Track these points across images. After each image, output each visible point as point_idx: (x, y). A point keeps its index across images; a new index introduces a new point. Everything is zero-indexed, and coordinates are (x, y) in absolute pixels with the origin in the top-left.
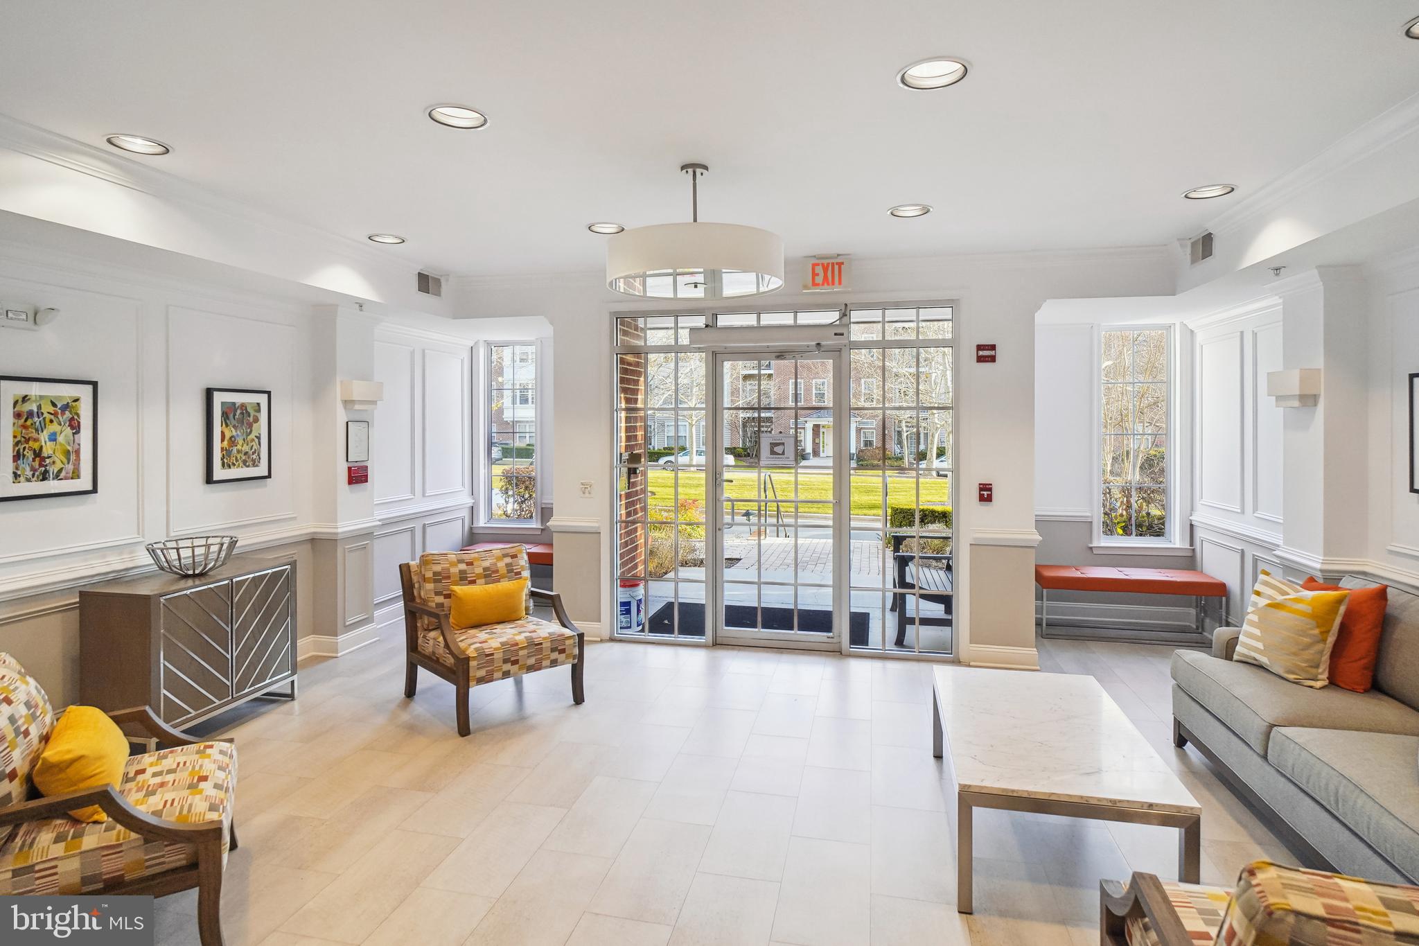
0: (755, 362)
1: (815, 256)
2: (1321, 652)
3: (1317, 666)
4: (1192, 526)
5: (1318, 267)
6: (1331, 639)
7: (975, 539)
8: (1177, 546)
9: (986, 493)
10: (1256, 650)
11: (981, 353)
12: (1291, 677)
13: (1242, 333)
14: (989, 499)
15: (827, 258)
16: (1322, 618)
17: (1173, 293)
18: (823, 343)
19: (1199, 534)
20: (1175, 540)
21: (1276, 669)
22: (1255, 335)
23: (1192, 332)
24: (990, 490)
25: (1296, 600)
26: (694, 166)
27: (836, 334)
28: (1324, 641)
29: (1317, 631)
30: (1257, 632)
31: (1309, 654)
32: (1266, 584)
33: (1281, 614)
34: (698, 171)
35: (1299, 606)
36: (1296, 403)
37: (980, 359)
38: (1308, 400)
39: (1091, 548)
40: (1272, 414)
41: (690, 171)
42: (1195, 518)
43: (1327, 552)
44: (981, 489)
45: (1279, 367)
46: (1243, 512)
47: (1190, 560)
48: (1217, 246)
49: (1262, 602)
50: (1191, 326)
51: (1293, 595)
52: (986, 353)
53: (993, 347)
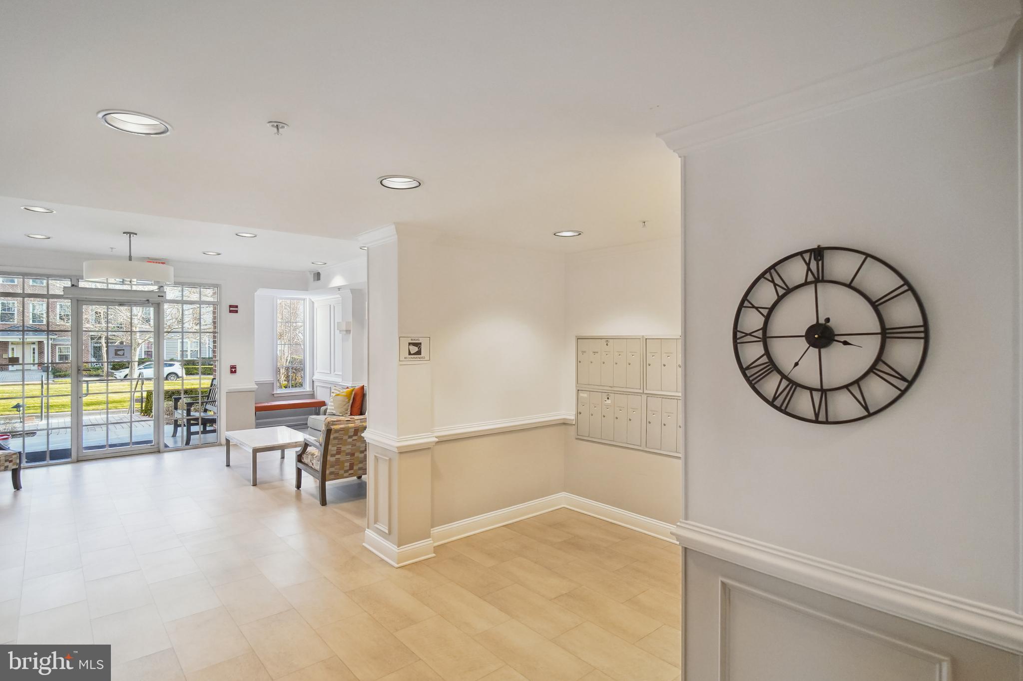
0: (104, 307)
1: (149, 258)
2: (348, 406)
3: (347, 410)
4: (313, 381)
5: (351, 289)
6: (351, 402)
7: (228, 390)
8: (308, 390)
9: (233, 370)
10: (333, 409)
11: (231, 309)
12: (341, 414)
13: (330, 305)
14: (235, 372)
15: (158, 260)
16: (348, 396)
17: (307, 290)
18: (150, 300)
19: (316, 384)
20: (307, 388)
21: (338, 414)
22: (334, 307)
23: (313, 302)
24: (235, 368)
25: (342, 392)
26: (130, 233)
27: (159, 296)
28: (349, 402)
29: (347, 400)
30: (332, 404)
31: (345, 407)
32: (335, 389)
33: (339, 397)
34: (132, 235)
35: (343, 394)
36: (345, 333)
37: (231, 311)
38: (348, 331)
39: (273, 394)
40: (339, 336)
41: (128, 235)
42: (314, 378)
43: (353, 380)
44: (231, 368)
45: (341, 321)
46: (331, 373)
47: (312, 396)
48: (322, 277)
49: (335, 394)
50: (313, 300)
51: (342, 391)
52: (233, 309)
53: (237, 307)
